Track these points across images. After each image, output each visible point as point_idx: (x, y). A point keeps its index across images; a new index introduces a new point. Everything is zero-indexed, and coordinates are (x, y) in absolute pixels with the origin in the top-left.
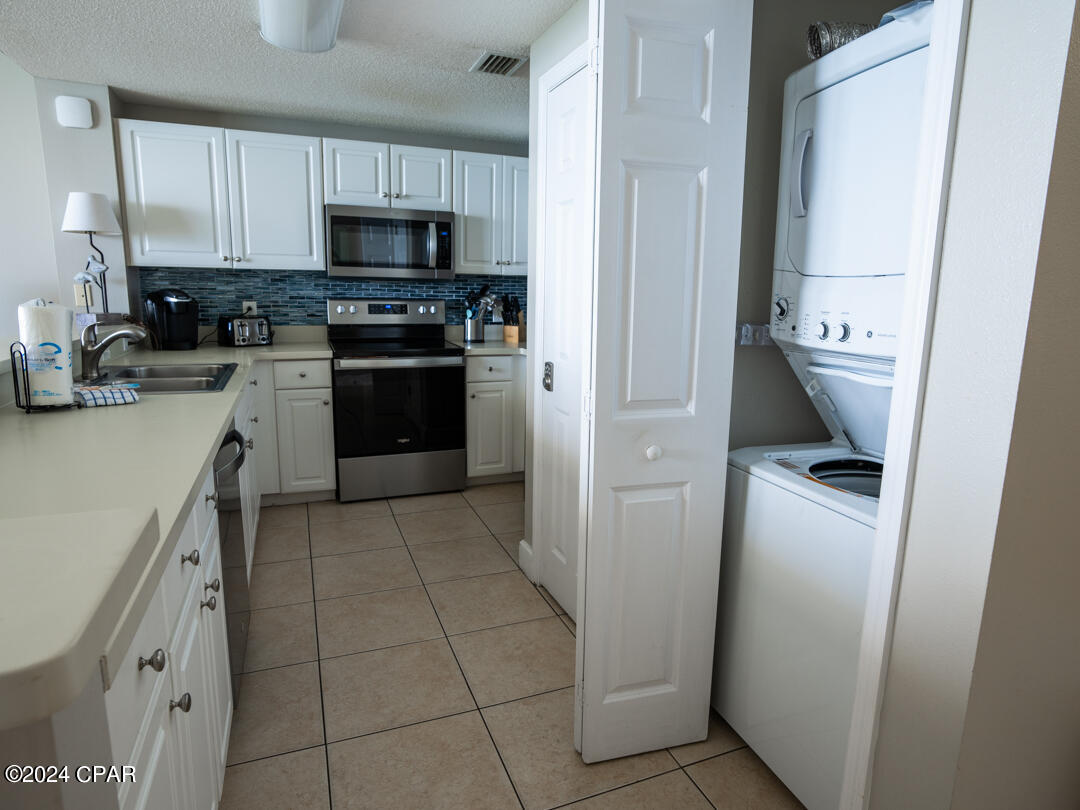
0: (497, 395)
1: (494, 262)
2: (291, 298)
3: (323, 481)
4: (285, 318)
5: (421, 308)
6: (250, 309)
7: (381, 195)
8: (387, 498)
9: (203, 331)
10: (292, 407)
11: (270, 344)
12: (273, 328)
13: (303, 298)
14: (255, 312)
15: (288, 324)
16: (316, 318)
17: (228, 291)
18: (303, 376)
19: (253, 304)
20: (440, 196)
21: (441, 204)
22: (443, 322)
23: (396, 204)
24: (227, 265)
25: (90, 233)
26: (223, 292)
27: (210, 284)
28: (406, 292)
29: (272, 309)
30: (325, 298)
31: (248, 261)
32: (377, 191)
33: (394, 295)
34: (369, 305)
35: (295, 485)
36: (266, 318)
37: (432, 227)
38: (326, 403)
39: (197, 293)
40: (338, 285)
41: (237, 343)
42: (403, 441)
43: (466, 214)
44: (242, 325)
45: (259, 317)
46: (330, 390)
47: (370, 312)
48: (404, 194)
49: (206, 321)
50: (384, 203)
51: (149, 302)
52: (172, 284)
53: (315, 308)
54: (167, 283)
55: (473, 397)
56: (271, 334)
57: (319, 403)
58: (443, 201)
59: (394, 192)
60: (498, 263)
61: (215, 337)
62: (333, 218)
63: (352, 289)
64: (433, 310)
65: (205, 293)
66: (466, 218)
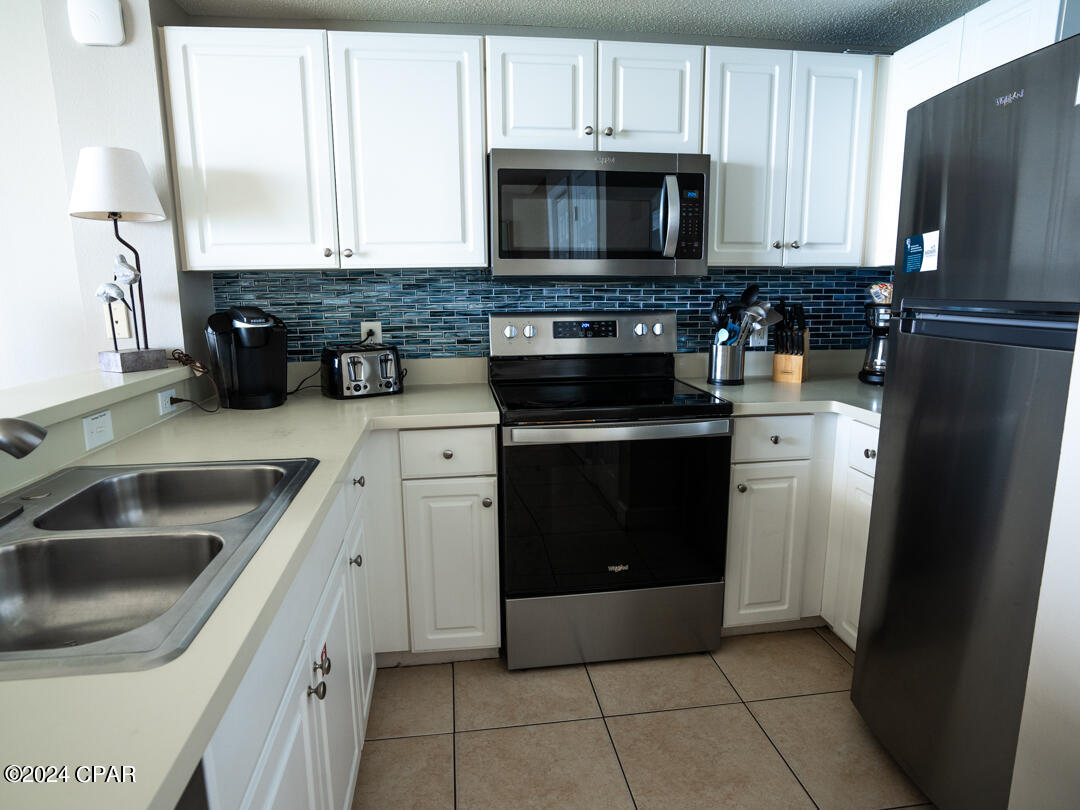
0: (784, 485)
1: (770, 242)
2: (433, 314)
3: (479, 634)
4: (423, 346)
5: (639, 326)
6: (371, 333)
7: (581, 131)
8: (585, 665)
9: (298, 371)
10: (430, 507)
11: (400, 391)
12: (405, 363)
13: (452, 314)
14: (379, 338)
15: (428, 356)
16: (472, 345)
17: (337, 306)
18: (448, 456)
19: (377, 326)
20: (681, 130)
21: (683, 143)
22: (675, 349)
23: (607, 145)
24: (330, 264)
25: (115, 216)
26: (332, 309)
27: (313, 297)
28: (612, 300)
29: (405, 332)
30: (485, 313)
31: (363, 255)
32: (574, 126)
33: (593, 305)
34: (554, 323)
35: (434, 640)
36: (394, 349)
37: (671, 183)
38: (487, 504)
39: (294, 311)
40: (506, 292)
41: (347, 393)
42: (619, 568)
43: (725, 160)
44: (355, 363)
45: (383, 347)
46: (496, 479)
47: (557, 335)
48: (620, 128)
49: (306, 354)
50: (588, 144)
51: (210, 330)
52: (259, 298)
53: (470, 329)
54: (251, 296)
55: (743, 490)
56: (401, 375)
57: (478, 502)
58: (686, 139)
59: (603, 126)
60: (777, 246)
61: (318, 380)
62: (501, 172)
63: (526, 298)
64: (658, 329)
65: (307, 311)
66: (724, 167)
